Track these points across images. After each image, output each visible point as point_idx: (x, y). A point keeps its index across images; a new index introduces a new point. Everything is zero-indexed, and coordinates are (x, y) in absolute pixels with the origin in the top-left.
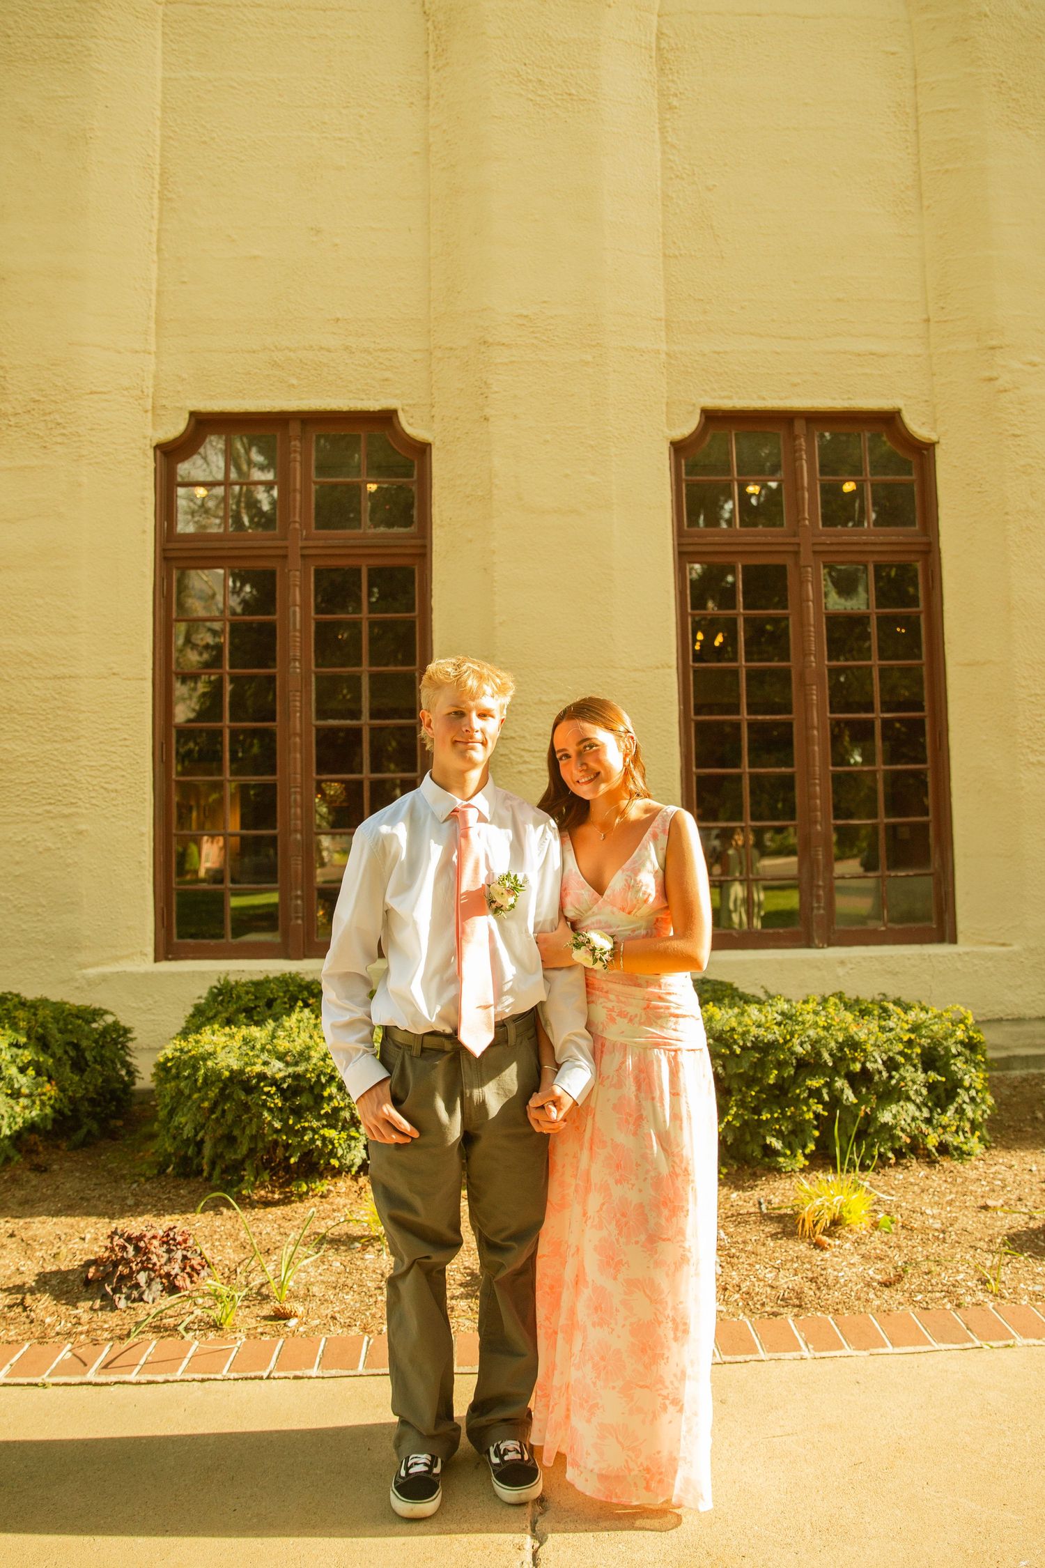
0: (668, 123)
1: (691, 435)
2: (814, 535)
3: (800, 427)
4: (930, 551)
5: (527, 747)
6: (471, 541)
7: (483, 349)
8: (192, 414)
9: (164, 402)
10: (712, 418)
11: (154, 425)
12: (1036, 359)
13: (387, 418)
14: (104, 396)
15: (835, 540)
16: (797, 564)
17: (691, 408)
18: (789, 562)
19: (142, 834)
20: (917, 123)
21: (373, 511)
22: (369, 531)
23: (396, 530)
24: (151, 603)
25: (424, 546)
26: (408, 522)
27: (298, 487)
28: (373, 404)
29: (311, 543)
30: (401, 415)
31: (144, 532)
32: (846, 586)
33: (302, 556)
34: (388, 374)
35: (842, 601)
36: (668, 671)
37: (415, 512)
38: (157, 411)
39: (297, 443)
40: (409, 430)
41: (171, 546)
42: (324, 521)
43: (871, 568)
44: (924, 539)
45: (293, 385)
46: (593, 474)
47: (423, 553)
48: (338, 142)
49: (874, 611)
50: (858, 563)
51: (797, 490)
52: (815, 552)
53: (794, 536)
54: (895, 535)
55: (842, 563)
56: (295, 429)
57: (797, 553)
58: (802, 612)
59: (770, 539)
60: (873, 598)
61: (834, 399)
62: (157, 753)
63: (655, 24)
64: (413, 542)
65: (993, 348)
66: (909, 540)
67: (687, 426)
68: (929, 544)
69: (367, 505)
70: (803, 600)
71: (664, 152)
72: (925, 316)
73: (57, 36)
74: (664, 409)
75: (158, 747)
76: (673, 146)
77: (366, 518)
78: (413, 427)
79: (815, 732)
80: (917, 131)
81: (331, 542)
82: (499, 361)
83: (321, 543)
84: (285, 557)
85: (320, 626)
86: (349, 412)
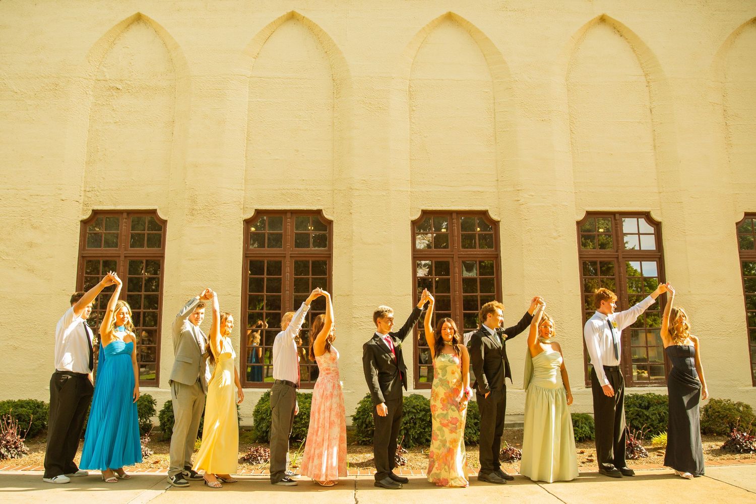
0: (412, 116)
1: (418, 219)
2: (459, 252)
3: (454, 216)
4: (497, 257)
5: (362, 321)
6: (345, 253)
7: (350, 190)
8: (256, 210)
9: (247, 206)
10: (425, 213)
11: (243, 213)
12: (533, 194)
13: (319, 212)
14: (228, 204)
15: (465, 253)
16: (453, 261)
17: (418, 210)
18: (450, 260)
19: (237, 347)
20: (495, 115)
21: (314, 241)
22: (313, 249)
23: (321, 249)
24: (241, 271)
25: (330, 254)
26: (325, 246)
27: (289, 234)
28: (315, 208)
29: (293, 253)
30: (323, 211)
31: (240, 248)
32: (469, 268)
33: (291, 257)
34: (319, 198)
35: (468, 273)
36: (409, 296)
37: (327, 243)
38: (244, 209)
39: (290, 220)
40: (326, 216)
41: (248, 252)
42: (298, 245)
43: (478, 263)
44: (496, 253)
45: (288, 201)
46: (385, 232)
47: (330, 256)
48: (305, 122)
49: (479, 277)
50: (473, 261)
51: (453, 236)
52: (459, 257)
53: (452, 252)
54: (487, 251)
55: (468, 261)
56: (289, 215)
57: (453, 257)
58: (454, 277)
59: (444, 253)
60: (478, 272)
61: (466, 207)
62: (242, 320)
63: (408, 83)
64: (326, 253)
65: (518, 190)
66: (491, 253)
67: (417, 216)
68: (498, 254)
69: (311, 240)
70: (454, 273)
71: (411, 125)
72: (496, 179)
73: (216, 89)
74: (409, 210)
75: (242, 318)
76: (413, 123)
77: (311, 245)
78: (327, 215)
79: (458, 317)
80: (494, 118)
81: (300, 252)
82: (355, 195)
83: (297, 253)
84: (285, 257)
85: (296, 280)
86: (307, 210)
